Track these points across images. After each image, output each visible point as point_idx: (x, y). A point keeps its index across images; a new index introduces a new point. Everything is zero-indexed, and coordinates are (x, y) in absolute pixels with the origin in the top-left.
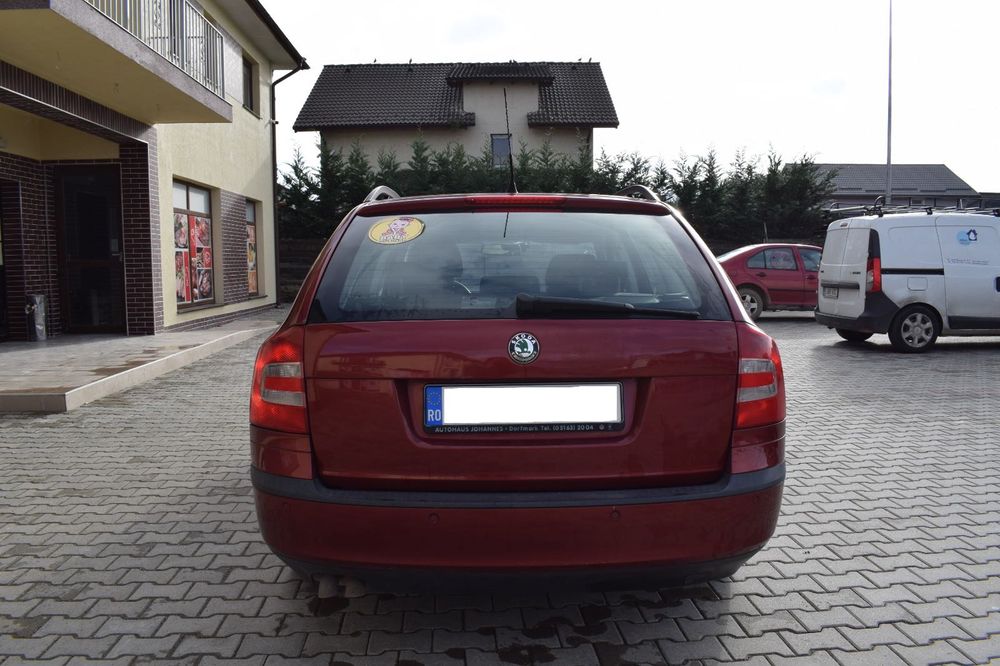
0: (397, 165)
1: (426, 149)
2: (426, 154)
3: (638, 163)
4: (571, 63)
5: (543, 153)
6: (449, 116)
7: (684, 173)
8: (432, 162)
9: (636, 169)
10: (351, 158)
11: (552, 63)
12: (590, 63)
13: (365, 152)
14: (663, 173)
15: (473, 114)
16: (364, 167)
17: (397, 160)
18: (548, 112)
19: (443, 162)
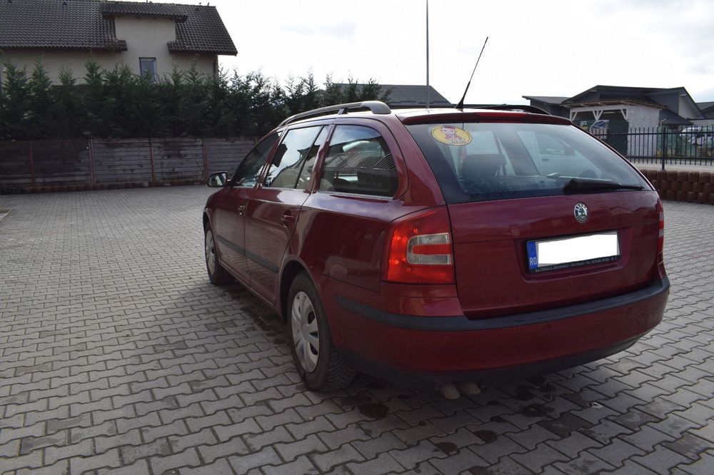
0: (74, 80)
1: (98, 68)
2: (99, 71)
3: (261, 82)
4: (194, 6)
5: (191, 73)
6: (105, 42)
7: (292, 89)
8: (105, 79)
9: (260, 86)
10: (35, 74)
11: (180, 5)
12: (208, 6)
13: (45, 69)
14: (278, 89)
15: (124, 41)
16: (45, 82)
17: (74, 76)
18: (183, 42)
19: (113, 78)
